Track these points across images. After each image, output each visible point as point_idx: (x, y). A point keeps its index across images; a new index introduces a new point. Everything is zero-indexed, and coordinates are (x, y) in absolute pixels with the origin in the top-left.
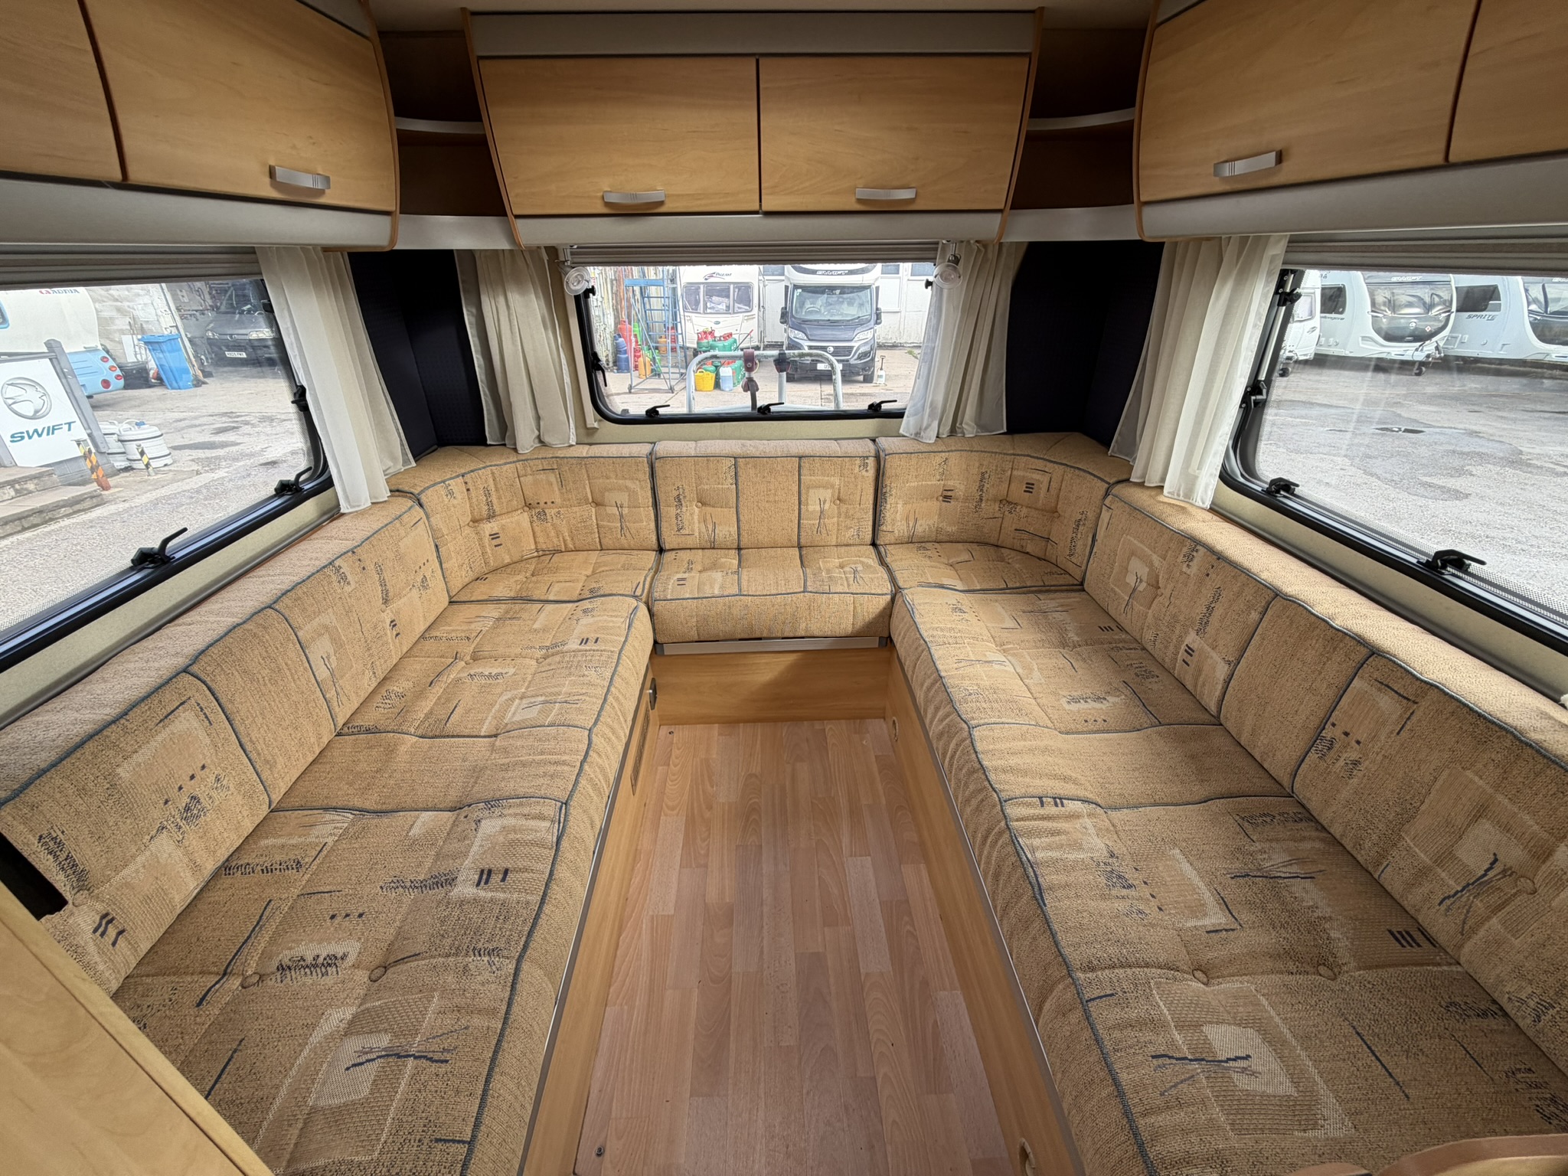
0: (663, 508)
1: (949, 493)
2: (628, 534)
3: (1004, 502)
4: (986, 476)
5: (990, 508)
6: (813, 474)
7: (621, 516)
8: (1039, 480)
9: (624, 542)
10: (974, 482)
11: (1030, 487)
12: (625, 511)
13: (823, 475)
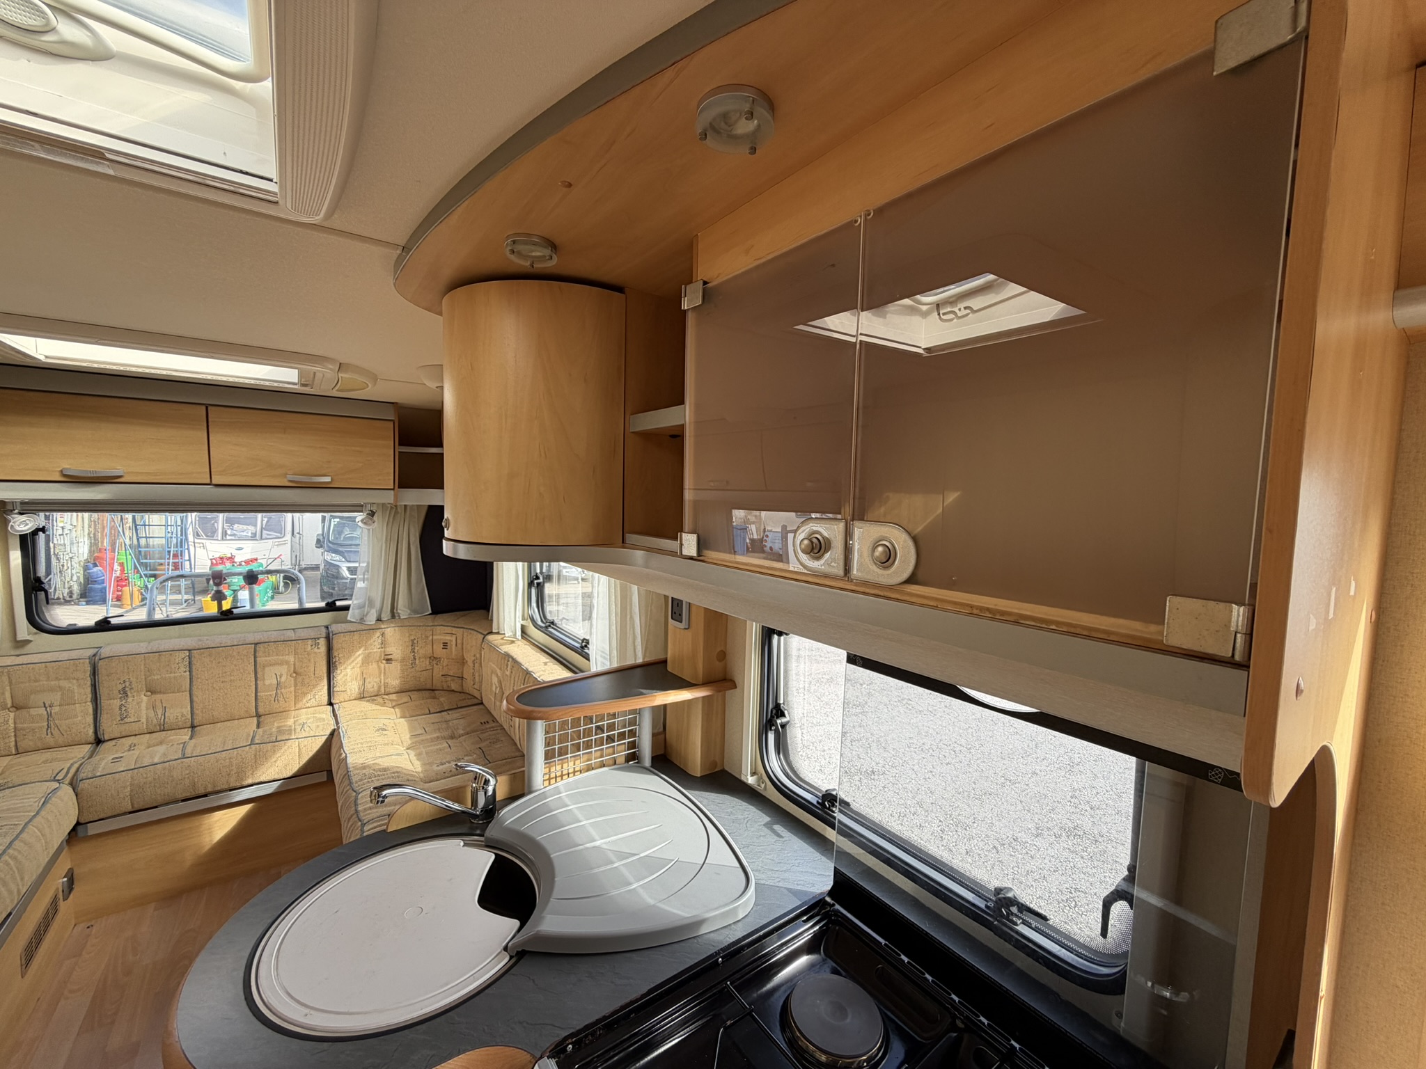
0: (104, 703)
1: (389, 657)
2: (56, 732)
3: (432, 658)
4: (415, 641)
5: (422, 664)
6: (269, 656)
7: (49, 715)
8: (450, 640)
9: (49, 740)
10: (408, 646)
11: (445, 645)
12: (56, 709)
13: (277, 655)
